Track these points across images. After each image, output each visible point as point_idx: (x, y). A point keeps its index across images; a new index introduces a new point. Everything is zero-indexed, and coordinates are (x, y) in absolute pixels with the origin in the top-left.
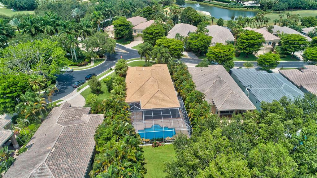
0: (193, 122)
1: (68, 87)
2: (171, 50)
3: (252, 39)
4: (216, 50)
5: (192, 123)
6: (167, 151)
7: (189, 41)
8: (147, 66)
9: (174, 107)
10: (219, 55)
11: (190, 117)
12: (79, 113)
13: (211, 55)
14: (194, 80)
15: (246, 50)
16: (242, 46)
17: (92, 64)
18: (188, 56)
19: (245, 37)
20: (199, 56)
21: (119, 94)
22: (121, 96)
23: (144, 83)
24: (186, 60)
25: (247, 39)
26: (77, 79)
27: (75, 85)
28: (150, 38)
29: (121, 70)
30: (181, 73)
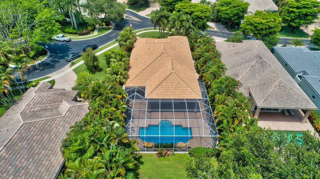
0: (220, 126)
1: (60, 61)
2: (194, 17)
3: (305, 7)
4: (255, 20)
5: (219, 128)
6: (178, 166)
7: (217, 8)
8: (161, 38)
9: (192, 98)
10: (260, 26)
11: (216, 118)
12: (59, 98)
13: (248, 26)
14: (224, 60)
15: (293, 22)
16: (288, 17)
17: (96, 33)
18: (215, 28)
19: (294, 5)
20: (230, 29)
21: (117, 75)
22: (120, 78)
23: (153, 60)
24: (213, 33)
25: (298, 8)
26: (74, 50)
27: (69, 58)
28: (169, 3)
29: (126, 41)
30: (205, 49)
